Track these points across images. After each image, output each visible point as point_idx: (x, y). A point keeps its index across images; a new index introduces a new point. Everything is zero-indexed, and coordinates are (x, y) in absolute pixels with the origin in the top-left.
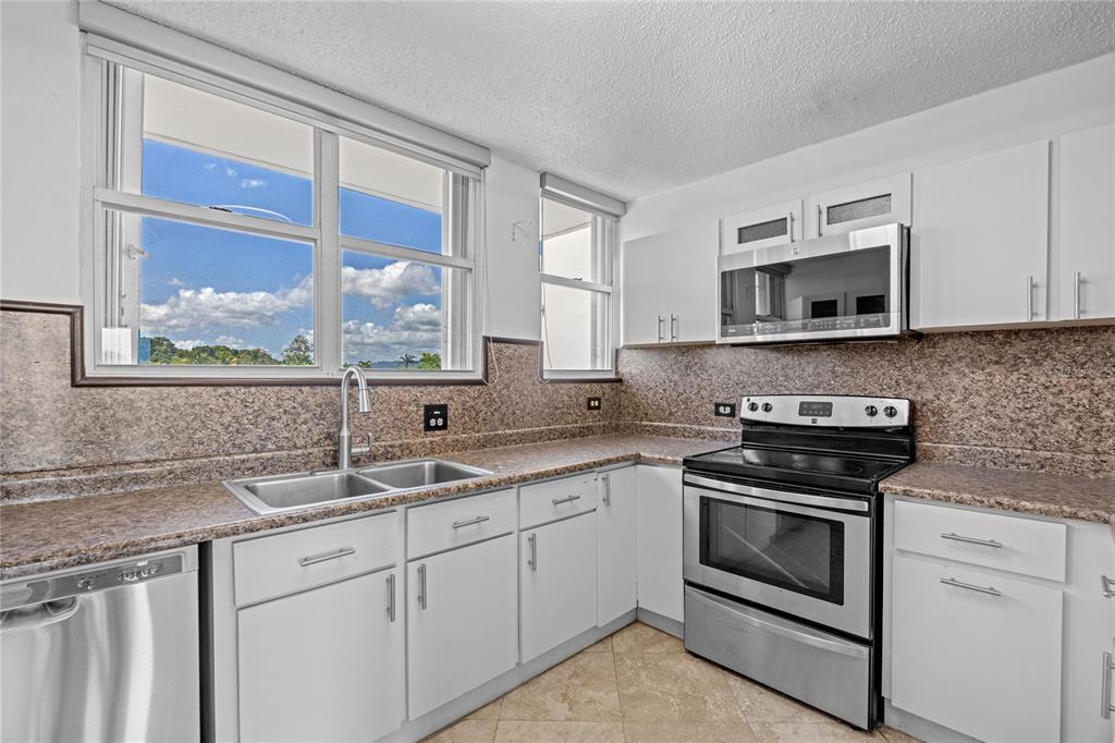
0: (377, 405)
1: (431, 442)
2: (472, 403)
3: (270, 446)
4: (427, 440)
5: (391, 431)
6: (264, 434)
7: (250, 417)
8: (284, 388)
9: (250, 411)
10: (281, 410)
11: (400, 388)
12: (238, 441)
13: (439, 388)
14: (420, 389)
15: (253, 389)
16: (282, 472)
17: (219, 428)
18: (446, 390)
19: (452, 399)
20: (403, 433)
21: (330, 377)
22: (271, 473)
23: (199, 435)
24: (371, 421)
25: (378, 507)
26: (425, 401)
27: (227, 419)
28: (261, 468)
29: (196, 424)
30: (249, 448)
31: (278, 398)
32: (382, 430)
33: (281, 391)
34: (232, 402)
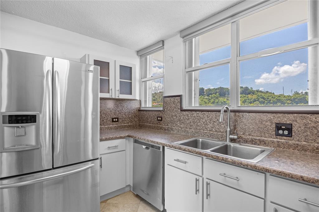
0: (250, 120)
1: (278, 142)
2: (313, 125)
3: (213, 130)
4: (275, 140)
5: (257, 132)
6: (212, 126)
7: (209, 121)
8: (217, 112)
9: (209, 119)
10: (216, 119)
11: (262, 114)
12: (206, 127)
13: (286, 115)
14: (272, 115)
15: (209, 112)
16: (215, 139)
17: (202, 123)
18: (291, 116)
19: (296, 121)
20: (263, 134)
21: (234, 109)
22: (212, 138)
23: (199, 124)
24: (247, 127)
25: (192, 152)
26: (276, 120)
27: (204, 121)
28: (210, 136)
29: (198, 121)
30: (209, 129)
31: (216, 116)
32: (252, 131)
33: (216, 113)
34: (205, 116)
